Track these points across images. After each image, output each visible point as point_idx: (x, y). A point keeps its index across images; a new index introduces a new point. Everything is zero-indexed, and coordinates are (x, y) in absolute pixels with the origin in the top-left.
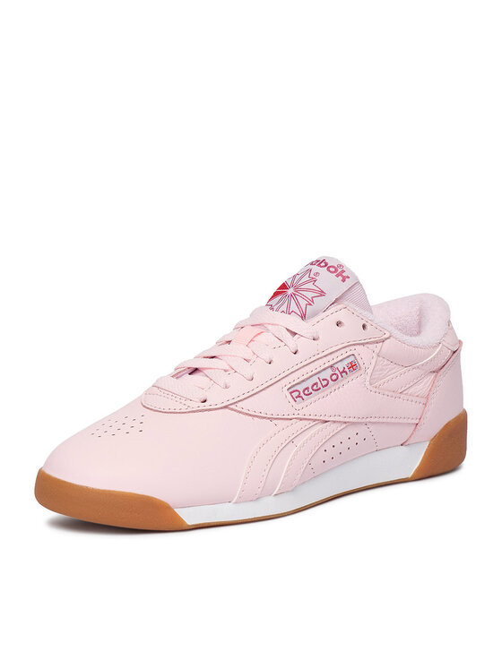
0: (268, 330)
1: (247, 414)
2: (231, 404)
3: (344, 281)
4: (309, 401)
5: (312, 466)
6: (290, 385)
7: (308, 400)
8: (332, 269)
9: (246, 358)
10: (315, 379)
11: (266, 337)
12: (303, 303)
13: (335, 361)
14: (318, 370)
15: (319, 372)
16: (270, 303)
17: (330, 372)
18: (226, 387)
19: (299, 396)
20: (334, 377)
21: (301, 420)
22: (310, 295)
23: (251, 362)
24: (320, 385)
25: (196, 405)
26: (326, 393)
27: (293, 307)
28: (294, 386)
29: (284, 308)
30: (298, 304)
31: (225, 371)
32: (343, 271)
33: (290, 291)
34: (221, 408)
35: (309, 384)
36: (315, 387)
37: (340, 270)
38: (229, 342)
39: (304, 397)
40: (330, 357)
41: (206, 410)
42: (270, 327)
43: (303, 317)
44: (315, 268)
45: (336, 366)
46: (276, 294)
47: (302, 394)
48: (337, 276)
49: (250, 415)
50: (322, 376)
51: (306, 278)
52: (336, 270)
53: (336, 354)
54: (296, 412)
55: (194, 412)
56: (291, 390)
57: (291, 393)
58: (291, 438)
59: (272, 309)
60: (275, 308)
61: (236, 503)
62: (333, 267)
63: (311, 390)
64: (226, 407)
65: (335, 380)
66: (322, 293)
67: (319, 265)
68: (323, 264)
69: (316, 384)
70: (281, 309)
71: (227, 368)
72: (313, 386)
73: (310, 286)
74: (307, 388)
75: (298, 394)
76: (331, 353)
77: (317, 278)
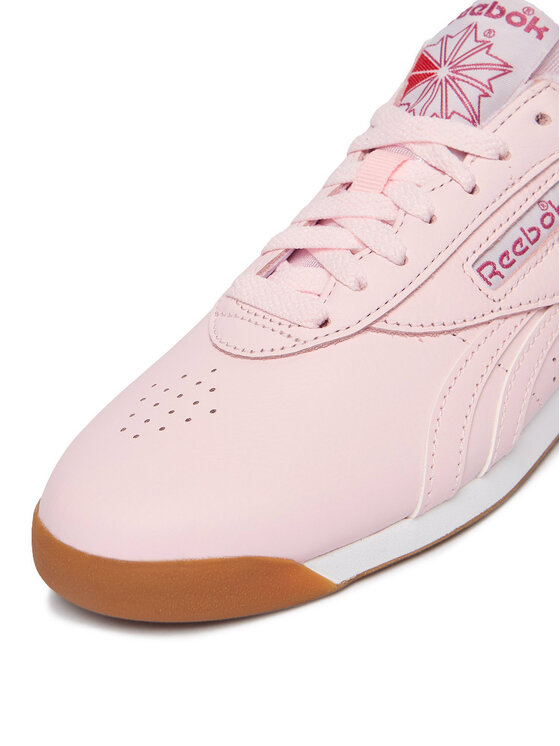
0: (413, 156)
1: (408, 334)
2: (376, 321)
3: (540, 37)
4: (515, 278)
5: (537, 396)
6: (476, 256)
7: (513, 276)
8: (516, 19)
9: (387, 218)
10: (516, 234)
11: (414, 170)
12: (472, 94)
13: (544, 189)
14: (518, 215)
15: (520, 218)
16: (405, 101)
17: (538, 213)
18: (361, 287)
19: (494, 273)
20: (547, 220)
21: (506, 318)
22: (483, 76)
23: (397, 226)
24: (526, 243)
25: (311, 334)
26: (539, 255)
27: (454, 103)
28: (482, 256)
29: (435, 106)
30: (462, 97)
31: (353, 252)
32: (536, 20)
33: (443, 73)
34: (359, 332)
35: (507, 245)
36: (519, 249)
37: (529, 19)
38: (348, 186)
39: (503, 271)
40: (533, 187)
41: (331, 343)
42: (417, 149)
43: (475, 120)
44: (483, 22)
45: (546, 199)
46: (413, 81)
47: (499, 268)
48: (528, 30)
49: (415, 334)
50: (527, 224)
51: (470, 44)
52: (523, 20)
53: (542, 179)
54: (496, 306)
55: (308, 350)
56: (478, 265)
57: (479, 270)
58: (495, 360)
59: (411, 111)
60: (418, 108)
61: (419, 515)
62: (516, 14)
63: (512, 256)
64: (367, 328)
65: (551, 225)
66: (506, 69)
67: (489, 13)
68: (496, 12)
69: (519, 241)
70: (430, 111)
71: (355, 245)
72: (514, 247)
73: (481, 57)
74: (506, 254)
75: (492, 270)
76: (535, 178)
77: (492, 40)
